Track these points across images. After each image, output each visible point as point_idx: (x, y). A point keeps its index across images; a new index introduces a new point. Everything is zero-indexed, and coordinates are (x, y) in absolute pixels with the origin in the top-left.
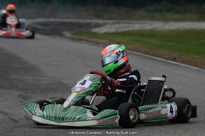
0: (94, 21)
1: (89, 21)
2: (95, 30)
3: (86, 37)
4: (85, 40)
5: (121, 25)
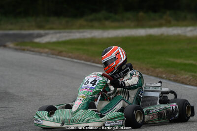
0: (36, 32)
1: (31, 32)
2: (37, 40)
3: (29, 47)
4: (28, 50)
5: (62, 34)
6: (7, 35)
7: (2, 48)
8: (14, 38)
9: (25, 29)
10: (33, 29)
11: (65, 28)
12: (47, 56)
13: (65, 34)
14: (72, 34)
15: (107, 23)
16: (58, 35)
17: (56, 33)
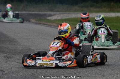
0: (49, 13)
1: (45, 13)
2: (49, 18)
3: (43, 22)
4: (43, 24)
5: (64, 15)
6: (30, 14)
7: (28, 22)
8: (35, 16)
9: (42, 12)
10: (47, 11)
11: (66, 11)
12: (55, 28)
13: (66, 15)
14: (70, 15)
15: (92, 9)
16: (62, 15)
17: (60, 14)
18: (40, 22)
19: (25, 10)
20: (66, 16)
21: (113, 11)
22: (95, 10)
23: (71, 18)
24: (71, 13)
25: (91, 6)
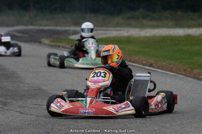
0: (72, 28)
1: (67, 28)
2: (73, 37)
3: (64, 44)
4: (63, 47)
5: (98, 32)
6: (42, 31)
7: (37, 44)
8: (50, 34)
9: (61, 26)
10: (69, 26)
11: (101, 26)
13: (101, 32)
14: (108, 32)
15: (145, 21)
18: (58, 44)
19: (32, 24)
20: (102, 34)
21: (181, 26)
22: (150, 23)
23: (110, 38)
24: (110, 28)
25: (144, 17)
